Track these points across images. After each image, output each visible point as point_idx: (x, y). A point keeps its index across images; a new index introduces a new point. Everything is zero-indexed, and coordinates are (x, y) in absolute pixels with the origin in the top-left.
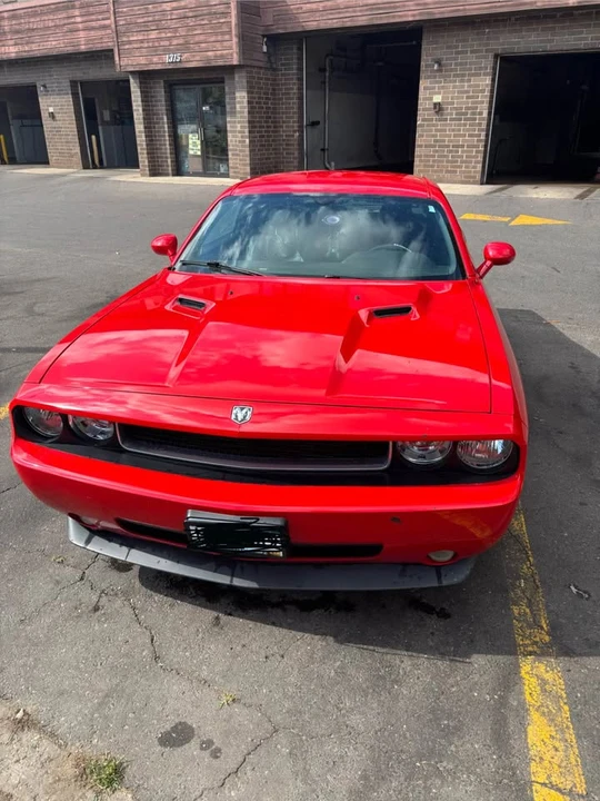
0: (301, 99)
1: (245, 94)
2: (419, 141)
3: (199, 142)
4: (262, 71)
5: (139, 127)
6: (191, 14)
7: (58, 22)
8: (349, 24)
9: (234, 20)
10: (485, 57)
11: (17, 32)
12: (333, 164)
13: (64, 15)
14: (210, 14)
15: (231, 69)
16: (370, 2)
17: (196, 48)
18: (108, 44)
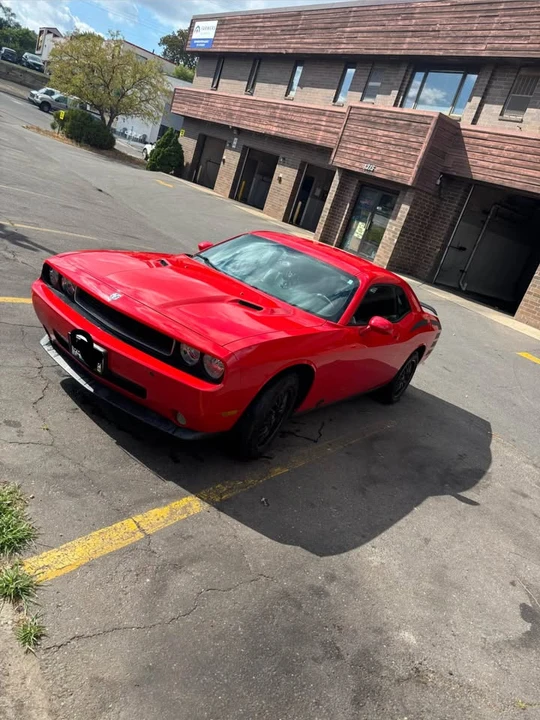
0: (453, 225)
1: (408, 207)
2: (530, 289)
3: (364, 230)
4: (429, 197)
5: (328, 205)
6: (393, 143)
7: (310, 121)
8: (507, 185)
9: (420, 155)
11: (282, 119)
12: (466, 285)
13: (316, 118)
14: (407, 146)
15: (405, 187)
16: (529, 174)
17: (388, 166)
18: (332, 145)
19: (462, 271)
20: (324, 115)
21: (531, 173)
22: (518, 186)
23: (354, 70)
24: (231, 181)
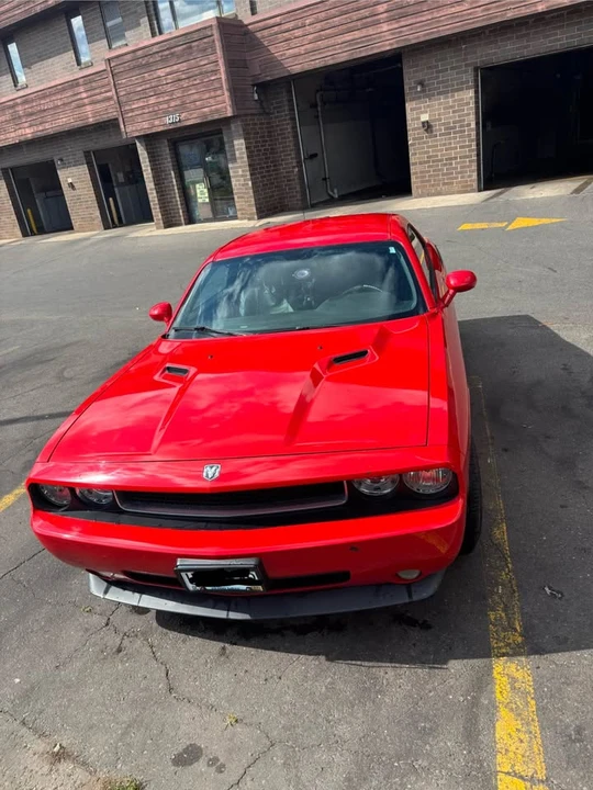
0: (296, 136)
1: (243, 141)
2: (412, 159)
3: (206, 190)
4: (256, 118)
5: (150, 185)
6: (184, 76)
7: (66, 101)
8: (331, 62)
9: (223, 77)
10: (466, 72)
11: (31, 114)
12: (336, 191)
13: (71, 93)
14: (201, 74)
15: (226, 121)
16: (348, 38)
17: (192, 106)
18: (113, 113)
19: (325, 179)
20: (78, 85)
21: (348, 37)
22: (343, 57)
23: (80, 17)
24: (14, 217)
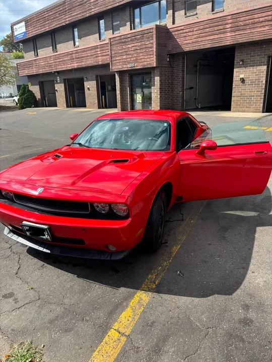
0: (183, 79)
1: (159, 78)
2: (233, 94)
3: (141, 97)
4: (166, 68)
5: (118, 92)
6: (138, 48)
7: (92, 54)
8: (202, 48)
9: (155, 50)
11: (78, 58)
13: (94, 51)
14: (146, 48)
15: (153, 68)
16: (212, 38)
17: (140, 61)
18: (108, 61)
19: (195, 99)
20: (97, 48)
21: (212, 37)
22: (208, 46)
23: (103, 20)
24: (65, 99)
